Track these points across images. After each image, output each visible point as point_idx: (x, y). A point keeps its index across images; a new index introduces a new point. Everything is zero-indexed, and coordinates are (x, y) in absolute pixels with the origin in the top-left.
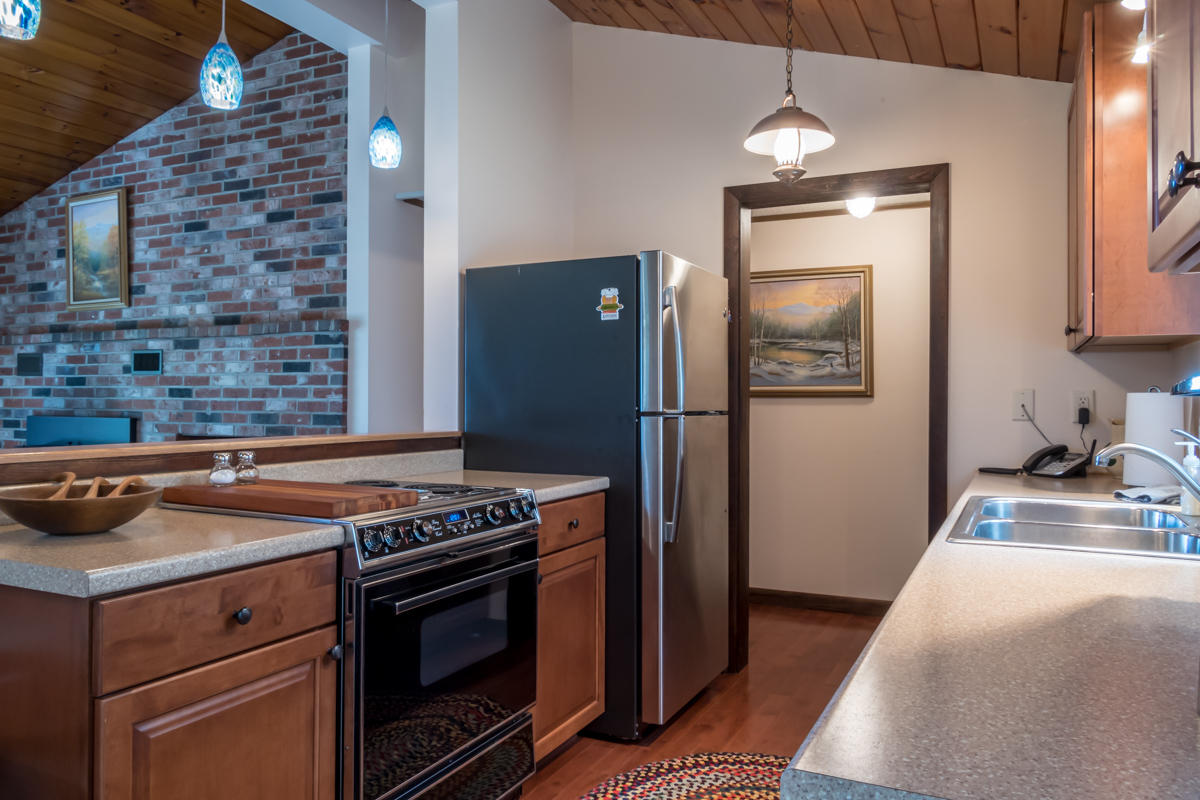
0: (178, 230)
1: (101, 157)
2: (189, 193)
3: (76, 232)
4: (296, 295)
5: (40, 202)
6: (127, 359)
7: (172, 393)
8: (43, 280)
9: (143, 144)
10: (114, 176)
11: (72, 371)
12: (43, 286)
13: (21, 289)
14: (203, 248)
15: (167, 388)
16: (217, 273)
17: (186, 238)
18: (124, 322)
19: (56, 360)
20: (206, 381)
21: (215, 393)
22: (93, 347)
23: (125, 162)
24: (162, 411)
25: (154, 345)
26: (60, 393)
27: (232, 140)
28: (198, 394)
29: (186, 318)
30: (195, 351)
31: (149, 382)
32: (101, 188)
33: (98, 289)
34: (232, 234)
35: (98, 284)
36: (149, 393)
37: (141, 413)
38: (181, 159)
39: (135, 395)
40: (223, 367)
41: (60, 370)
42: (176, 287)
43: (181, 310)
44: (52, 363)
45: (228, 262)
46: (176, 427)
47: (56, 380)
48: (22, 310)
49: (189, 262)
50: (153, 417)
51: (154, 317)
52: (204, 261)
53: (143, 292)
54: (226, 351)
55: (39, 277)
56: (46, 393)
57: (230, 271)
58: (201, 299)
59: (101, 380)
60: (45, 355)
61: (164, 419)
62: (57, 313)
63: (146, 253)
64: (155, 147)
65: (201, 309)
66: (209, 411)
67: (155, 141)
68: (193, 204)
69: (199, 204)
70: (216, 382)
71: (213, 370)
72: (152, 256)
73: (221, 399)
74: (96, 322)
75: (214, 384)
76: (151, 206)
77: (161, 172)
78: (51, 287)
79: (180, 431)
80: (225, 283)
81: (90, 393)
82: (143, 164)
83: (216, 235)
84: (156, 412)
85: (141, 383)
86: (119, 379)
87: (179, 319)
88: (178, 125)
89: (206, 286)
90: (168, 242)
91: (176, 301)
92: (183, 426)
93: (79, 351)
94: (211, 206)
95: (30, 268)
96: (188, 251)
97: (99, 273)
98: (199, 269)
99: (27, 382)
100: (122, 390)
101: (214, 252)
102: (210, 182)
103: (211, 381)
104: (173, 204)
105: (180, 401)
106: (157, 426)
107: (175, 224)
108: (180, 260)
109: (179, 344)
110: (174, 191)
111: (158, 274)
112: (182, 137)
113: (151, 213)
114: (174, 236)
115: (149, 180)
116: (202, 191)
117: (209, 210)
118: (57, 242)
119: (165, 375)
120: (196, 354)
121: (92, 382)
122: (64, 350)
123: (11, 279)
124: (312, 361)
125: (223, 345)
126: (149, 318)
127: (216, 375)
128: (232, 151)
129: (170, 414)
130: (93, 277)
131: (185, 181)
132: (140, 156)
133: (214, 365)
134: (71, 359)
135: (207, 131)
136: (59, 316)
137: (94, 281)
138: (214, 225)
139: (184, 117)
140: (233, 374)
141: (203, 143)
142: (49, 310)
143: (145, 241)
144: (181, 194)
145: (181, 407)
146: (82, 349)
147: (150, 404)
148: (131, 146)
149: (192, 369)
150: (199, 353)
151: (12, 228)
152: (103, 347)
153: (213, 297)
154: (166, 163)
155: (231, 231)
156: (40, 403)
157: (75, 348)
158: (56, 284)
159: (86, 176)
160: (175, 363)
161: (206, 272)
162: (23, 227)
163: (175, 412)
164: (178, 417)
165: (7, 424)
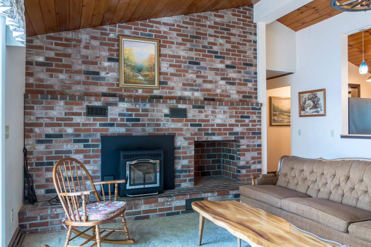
0: (185, 62)
1: (140, 22)
2: (191, 50)
3: (126, 52)
4: (237, 93)
5: (97, 33)
6: (167, 111)
7: (192, 125)
8: (97, 70)
9: (165, 24)
10: (148, 32)
11: (131, 115)
12: (98, 73)
13: (79, 72)
14: (198, 72)
15: (189, 123)
16: (204, 82)
17: (189, 66)
18: (156, 96)
19: (118, 110)
20: (208, 121)
21: (213, 125)
22: (145, 105)
23: (154, 28)
24: (187, 132)
25: (180, 106)
26: (119, 125)
27: (210, 35)
28: (205, 126)
29: (189, 97)
30: (203, 110)
31: (181, 121)
32: (139, 36)
33: (141, 80)
34: (211, 69)
35: (140, 78)
36: (179, 125)
37: (175, 133)
38: (187, 36)
39: (171, 126)
40: (215, 116)
41: (120, 115)
42: (184, 84)
43: (187, 94)
44: (113, 112)
45: (209, 78)
46: (194, 138)
47: (119, 119)
48: (78, 83)
49: (191, 76)
50: (182, 135)
51: (173, 95)
52: (198, 77)
53: (166, 84)
54: (217, 110)
55: (92, 68)
56: (112, 125)
57: (211, 82)
58: (198, 90)
59: (149, 120)
60: (109, 108)
61: (189, 135)
62: (108, 87)
63: (168, 69)
64: (173, 27)
65: (197, 94)
66: (210, 132)
67: (173, 25)
68: (193, 54)
69: (196, 55)
70: (213, 121)
71: (212, 117)
72: (172, 70)
73: (215, 127)
74: (137, 94)
75: (212, 122)
76: (171, 50)
77: (176, 38)
78: (103, 74)
79: (196, 140)
80: (209, 86)
81: (144, 125)
82: (165, 32)
83: (205, 68)
84: (184, 133)
85: (173, 121)
86: (162, 120)
87: (186, 97)
88: (184, 22)
89: (200, 85)
90: (180, 66)
91: (185, 90)
92: (197, 138)
93: (136, 106)
94: (201, 57)
95: (84, 62)
96: (190, 71)
97: (141, 73)
98: (197, 79)
99: (94, 120)
100: (164, 124)
101: (203, 74)
102: (201, 48)
103: (210, 121)
104: (182, 52)
105: (196, 128)
106: (184, 138)
107: (184, 60)
108: (186, 74)
109: (194, 107)
110: (182, 47)
111: (175, 78)
112: (187, 28)
113: (171, 53)
114: (183, 65)
115: (168, 40)
116: (196, 50)
117: (200, 58)
118: (108, 54)
119: (188, 118)
120: (203, 111)
121: (145, 120)
122: (123, 106)
123: (69, 66)
124: (251, 115)
125: (216, 108)
126: (170, 95)
127: (213, 119)
128: (211, 40)
129: (191, 133)
130: (137, 74)
131: (188, 45)
132: (163, 29)
133: (212, 115)
134: (128, 110)
135: (199, 29)
136: (109, 89)
137: (138, 76)
138: (202, 64)
139: (188, 20)
140: (220, 119)
141: (197, 33)
142: (101, 85)
143: (167, 64)
144: (187, 49)
145: (197, 131)
146: (137, 106)
147: (181, 129)
148: (159, 23)
149: (202, 116)
150: (205, 111)
151: (67, 40)
152: (151, 106)
153: (202, 90)
154: (178, 35)
155: (210, 68)
156: (107, 130)
157: (132, 105)
158: (108, 73)
159: (131, 28)
160: (192, 113)
161: (200, 81)
162: (79, 41)
163: (193, 133)
164: (195, 134)
165: (76, 141)
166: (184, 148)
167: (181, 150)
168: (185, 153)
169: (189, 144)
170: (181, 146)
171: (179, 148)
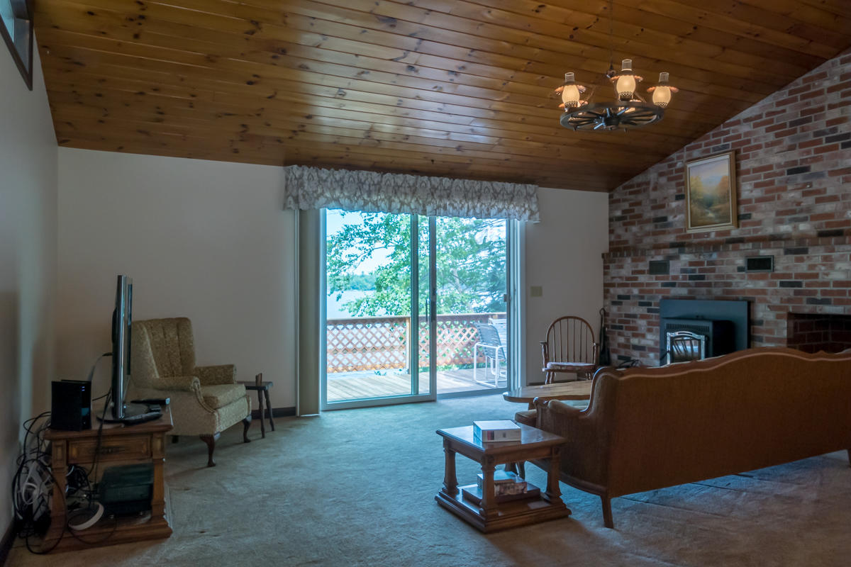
0: (782, 174)
1: (711, 133)
2: (791, 148)
3: (692, 183)
5: (663, 167)
6: (741, 262)
7: (782, 284)
8: (664, 215)
9: (747, 120)
10: (722, 144)
11: (694, 271)
12: (665, 219)
13: (648, 221)
14: (805, 185)
15: (778, 281)
16: (818, 201)
17: (788, 179)
18: (734, 239)
19: (680, 264)
20: (816, 276)
21: (826, 284)
22: (711, 255)
23: (731, 134)
24: (774, 297)
25: (764, 252)
26: (683, 285)
27: (831, 107)
28: (808, 285)
29: (789, 234)
30: (805, 256)
31: (763, 278)
32: (712, 153)
33: (711, 218)
34: (833, 173)
35: (711, 215)
36: (761, 284)
37: (754, 298)
38: (783, 126)
39: (748, 286)
40: (832, 267)
41: (683, 271)
42: (779, 213)
43: (785, 228)
44: (676, 268)
45: (830, 192)
46: (787, 307)
47: (681, 277)
48: (647, 234)
49: (792, 195)
50: (765, 301)
51: (760, 234)
52: (805, 194)
53: (750, 218)
54: (835, 255)
55: (660, 213)
56: (673, 285)
57: (834, 199)
58: (804, 220)
59: (717, 277)
60: (671, 262)
61: (776, 302)
62: (676, 235)
63: (752, 191)
64: (759, 121)
65: (803, 227)
66: (819, 297)
67: (760, 116)
68: (795, 156)
69: (802, 154)
70: (826, 277)
71: (823, 268)
72: (758, 193)
73: (831, 288)
74: (708, 239)
75: (823, 278)
76: (757, 160)
77: (765, 137)
78: (671, 219)
79: (791, 310)
80: (828, 207)
81: (709, 285)
82: (747, 134)
83: (819, 175)
84: (768, 297)
85: (751, 278)
86: (735, 276)
87: (784, 234)
88: (779, 104)
89: (808, 210)
90: (772, 183)
91: (781, 222)
92: (793, 307)
93: (700, 258)
94: (813, 155)
95: (654, 208)
96: (790, 188)
97: (712, 208)
98: (803, 199)
99: (657, 279)
100: (736, 283)
101: (816, 186)
102: (812, 138)
103: (820, 276)
104: (776, 157)
105: (791, 290)
106: (769, 306)
107: (778, 170)
108: (783, 194)
109: (788, 252)
110: (776, 149)
111: (763, 205)
112: (784, 111)
113: (756, 165)
114: (777, 179)
115: (753, 143)
116: (802, 146)
117: (810, 158)
118: (675, 191)
119: (776, 272)
120: (805, 258)
121: (710, 277)
122: (686, 258)
123: (640, 216)
125: (833, 251)
126: (755, 235)
127: (826, 272)
128: (835, 114)
129: (782, 299)
130: (707, 210)
131: (787, 141)
132: (745, 128)
133: (824, 265)
134: (691, 264)
135: (807, 104)
136: (677, 237)
137: (708, 213)
138: (815, 168)
139: (785, 97)
140: (843, 271)
141: (803, 113)
142: (669, 233)
143: (750, 184)
144: (783, 150)
145: (792, 294)
146: (702, 257)
147: (763, 292)
148: (738, 123)
149: (803, 268)
150: (808, 257)
151: (639, 185)
152: (720, 256)
153: (814, 218)
154: (768, 130)
155: (832, 171)
156: (668, 292)
157: (696, 256)
158: (675, 216)
159: (699, 146)
160: (784, 263)
161: (810, 200)
162: (648, 183)
163: (786, 297)
164: (789, 300)
165: (642, 304)
166: (768, 322)
167: (764, 327)
168: (771, 332)
169: (778, 317)
170: (765, 321)
171: (761, 323)
